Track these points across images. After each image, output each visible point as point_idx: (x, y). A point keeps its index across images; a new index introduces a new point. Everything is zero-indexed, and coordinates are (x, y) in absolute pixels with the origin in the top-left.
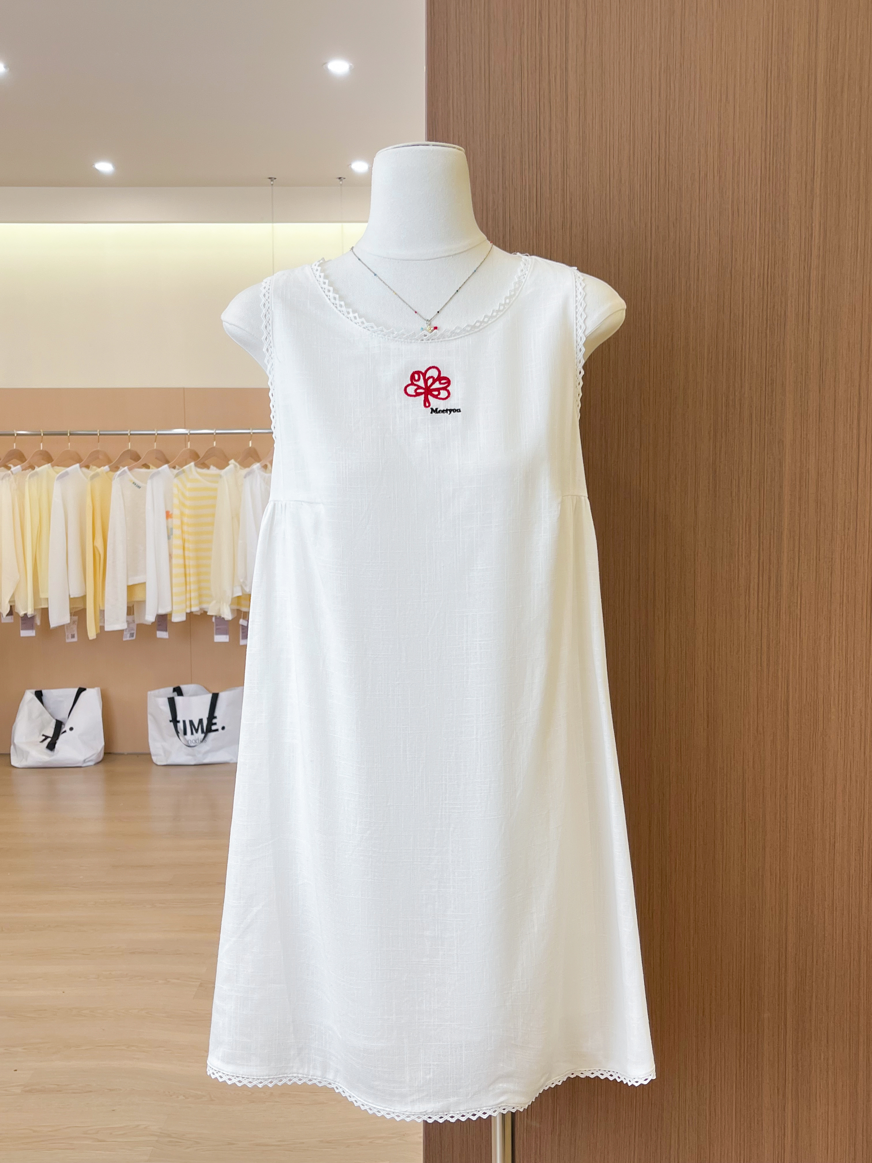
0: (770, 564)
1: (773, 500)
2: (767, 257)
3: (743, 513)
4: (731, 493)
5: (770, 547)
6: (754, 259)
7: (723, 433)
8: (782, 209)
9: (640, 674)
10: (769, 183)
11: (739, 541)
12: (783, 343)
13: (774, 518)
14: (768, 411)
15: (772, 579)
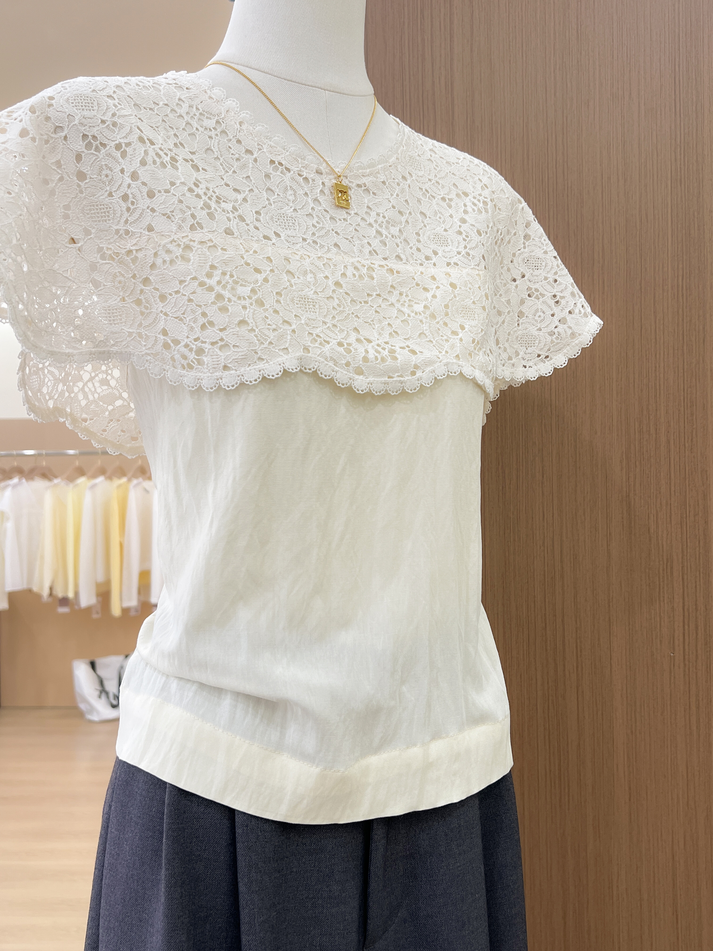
0: (696, 609)
1: (698, 537)
2: (681, 266)
3: (663, 551)
4: (649, 530)
5: (696, 591)
6: (666, 269)
7: (637, 463)
8: (696, 214)
9: (549, 738)
10: (681, 186)
11: (660, 585)
12: (703, 361)
13: (699, 557)
14: (688, 438)
15: (699, 628)
